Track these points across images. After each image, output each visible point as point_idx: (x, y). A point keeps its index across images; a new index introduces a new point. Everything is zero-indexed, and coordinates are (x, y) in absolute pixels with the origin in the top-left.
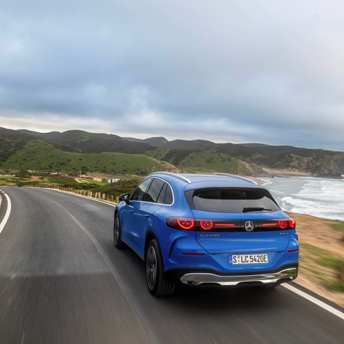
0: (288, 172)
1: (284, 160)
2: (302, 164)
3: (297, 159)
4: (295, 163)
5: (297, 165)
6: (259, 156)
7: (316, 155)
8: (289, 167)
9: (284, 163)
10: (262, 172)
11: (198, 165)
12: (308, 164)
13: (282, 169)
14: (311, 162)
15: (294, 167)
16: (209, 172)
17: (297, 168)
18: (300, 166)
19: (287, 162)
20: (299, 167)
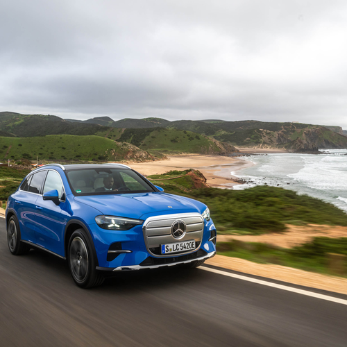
0: (259, 149)
1: (253, 136)
2: (273, 139)
3: (267, 134)
4: (266, 139)
5: (268, 141)
6: (223, 132)
7: (285, 129)
8: (260, 143)
9: (254, 139)
10: (233, 150)
11: (162, 146)
12: (279, 139)
13: (252, 146)
14: (282, 137)
15: (264, 143)
16: (176, 153)
17: (269, 144)
18: (272, 141)
19: (257, 137)
20: (270, 143)
